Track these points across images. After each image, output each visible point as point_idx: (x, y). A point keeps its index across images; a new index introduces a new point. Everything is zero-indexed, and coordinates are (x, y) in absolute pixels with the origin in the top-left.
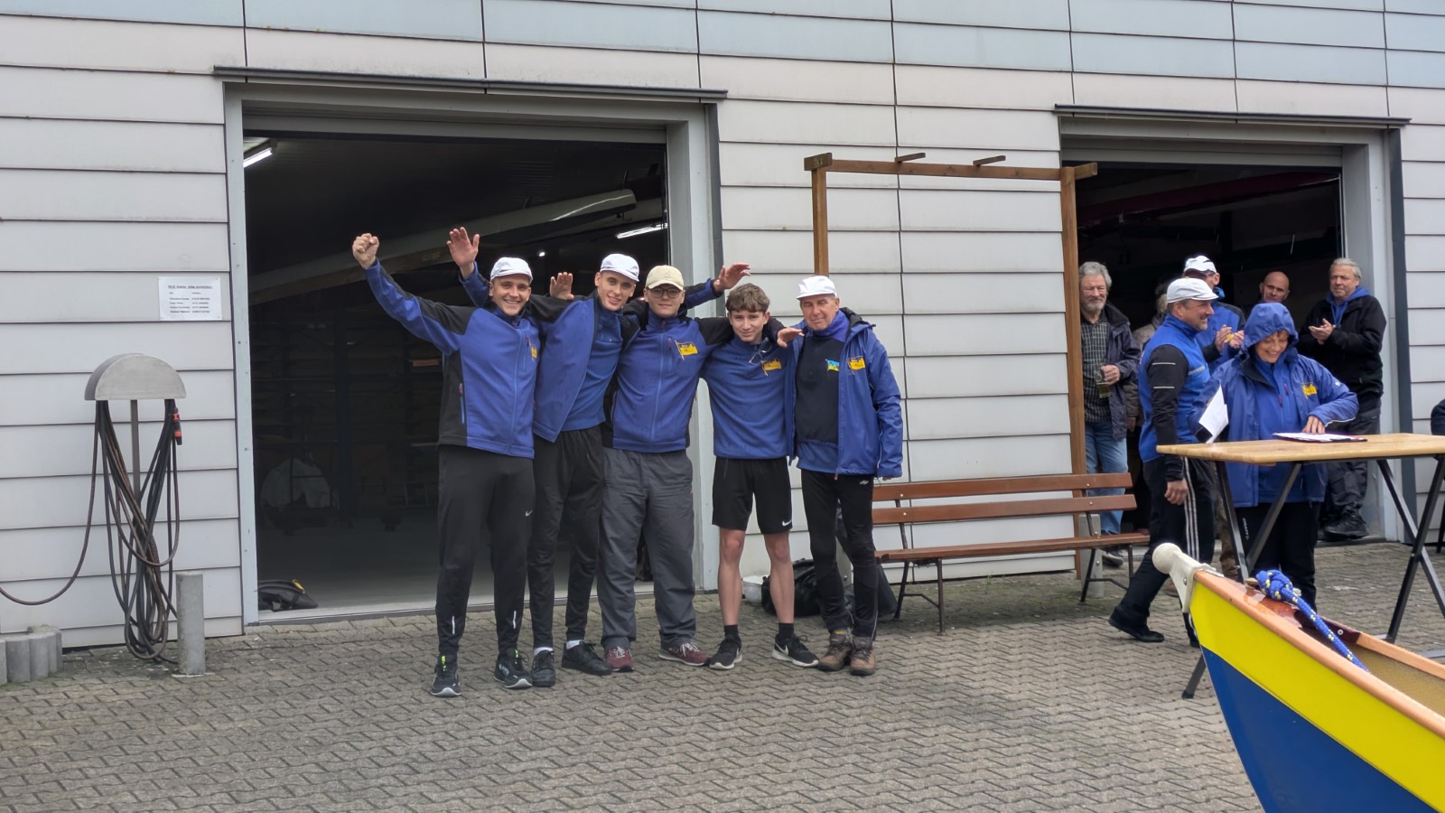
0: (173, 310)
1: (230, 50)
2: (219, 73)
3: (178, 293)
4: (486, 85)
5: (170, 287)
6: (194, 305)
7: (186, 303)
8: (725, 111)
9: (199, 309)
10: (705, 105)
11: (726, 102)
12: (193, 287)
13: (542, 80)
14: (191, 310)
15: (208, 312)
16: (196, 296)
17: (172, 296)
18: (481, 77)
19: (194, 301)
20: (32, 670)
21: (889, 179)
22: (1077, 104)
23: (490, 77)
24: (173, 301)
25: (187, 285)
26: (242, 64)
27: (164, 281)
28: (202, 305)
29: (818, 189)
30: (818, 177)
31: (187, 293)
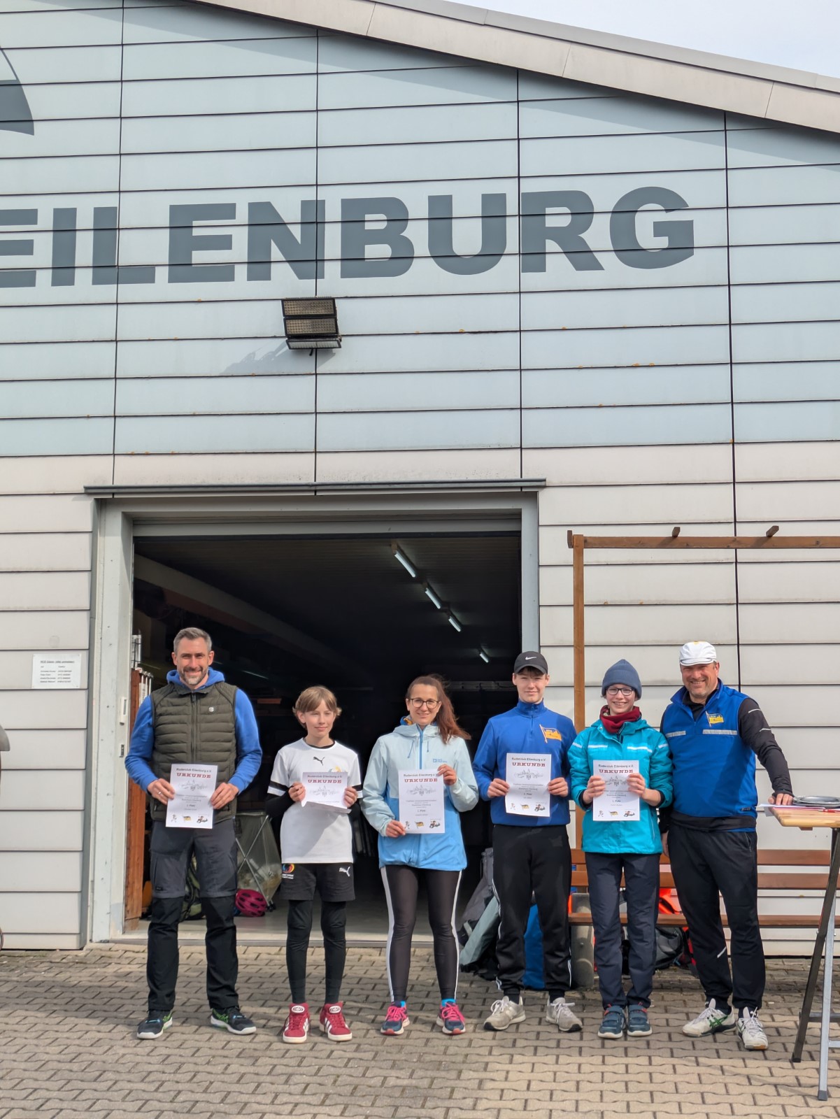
0: (43, 680)
1: (102, 473)
2: (89, 491)
3: (47, 667)
4: (314, 488)
5: (42, 662)
6: (60, 676)
7: (53, 675)
8: (543, 496)
9: (63, 680)
11: (546, 490)
12: (59, 662)
14: (57, 680)
15: (69, 682)
16: (62, 669)
17: (43, 669)
18: (312, 481)
19: (60, 673)
23: (319, 481)
24: (43, 673)
25: (55, 661)
26: (109, 484)
27: (38, 658)
28: (66, 676)
29: (579, 566)
30: (579, 556)
31: (54, 667)
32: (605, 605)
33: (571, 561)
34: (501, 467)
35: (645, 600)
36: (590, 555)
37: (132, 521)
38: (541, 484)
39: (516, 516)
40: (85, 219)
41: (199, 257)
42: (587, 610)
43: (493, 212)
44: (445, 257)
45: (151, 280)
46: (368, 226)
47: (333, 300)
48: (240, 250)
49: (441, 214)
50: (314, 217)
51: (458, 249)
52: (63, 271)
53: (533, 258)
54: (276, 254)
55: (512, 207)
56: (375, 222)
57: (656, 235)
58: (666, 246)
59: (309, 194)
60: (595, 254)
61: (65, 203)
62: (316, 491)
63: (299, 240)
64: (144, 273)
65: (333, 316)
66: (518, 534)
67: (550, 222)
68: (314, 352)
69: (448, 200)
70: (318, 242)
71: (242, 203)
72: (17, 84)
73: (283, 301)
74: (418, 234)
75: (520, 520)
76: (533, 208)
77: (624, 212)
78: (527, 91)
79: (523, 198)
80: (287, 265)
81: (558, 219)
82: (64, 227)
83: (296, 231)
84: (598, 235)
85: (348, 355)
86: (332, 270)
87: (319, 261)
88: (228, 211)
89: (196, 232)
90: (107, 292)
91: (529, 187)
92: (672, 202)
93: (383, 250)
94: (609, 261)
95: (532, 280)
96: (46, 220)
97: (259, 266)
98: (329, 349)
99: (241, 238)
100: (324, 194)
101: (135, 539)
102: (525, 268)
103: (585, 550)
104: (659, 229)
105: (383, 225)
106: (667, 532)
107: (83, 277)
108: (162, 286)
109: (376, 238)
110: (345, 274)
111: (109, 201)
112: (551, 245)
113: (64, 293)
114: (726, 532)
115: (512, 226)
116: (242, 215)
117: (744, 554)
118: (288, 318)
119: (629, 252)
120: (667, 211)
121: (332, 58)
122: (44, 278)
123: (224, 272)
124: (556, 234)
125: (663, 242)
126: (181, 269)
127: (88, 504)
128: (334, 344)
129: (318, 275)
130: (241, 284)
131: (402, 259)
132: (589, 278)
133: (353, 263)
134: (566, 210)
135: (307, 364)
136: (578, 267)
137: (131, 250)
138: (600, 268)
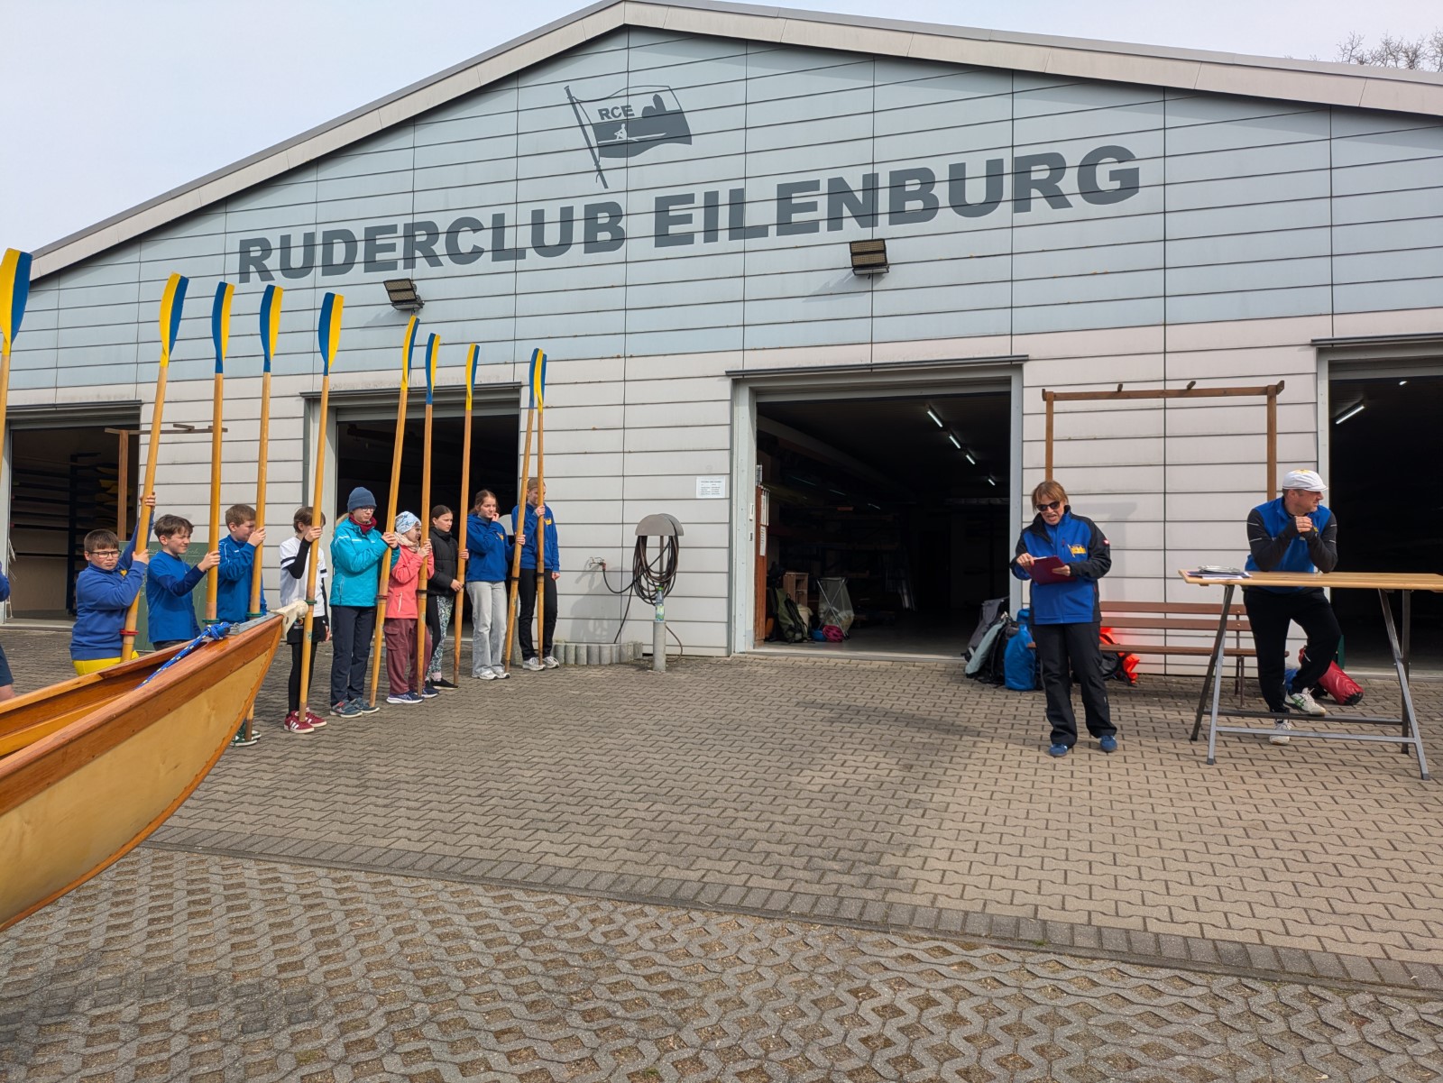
0: (702, 493)
1: (737, 362)
2: (728, 374)
3: (706, 485)
4: (871, 366)
5: (701, 482)
6: (712, 491)
7: (709, 490)
8: (1027, 367)
9: (714, 493)
10: (1016, 364)
11: (1029, 363)
12: (712, 482)
13: (906, 360)
14: (711, 493)
15: (718, 494)
16: (713, 486)
17: (702, 487)
18: (869, 362)
19: (712, 489)
20: (600, 660)
21: (1159, 402)
22: (1335, 337)
23: (874, 362)
24: (702, 489)
25: (710, 481)
26: (741, 369)
27: (699, 479)
28: (716, 490)
29: (1050, 414)
30: (1050, 406)
31: (709, 485)
32: (1070, 440)
33: (1044, 410)
34: (996, 348)
35: (1098, 436)
36: (1057, 405)
37: (755, 393)
38: (1026, 358)
39: (1008, 381)
40: (724, 198)
41: (796, 217)
42: (1055, 444)
43: (994, 172)
44: (960, 205)
45: (766, 235)
46: (908, 189)
47: (883, 240)
48: (822, 211)
49: (957, 176)
50: (871, 184)
51: (969, 200)
52: (711, 233)
53: (1022, 203)
54: (846, 212)
55: (1007, 168)
56: (912, 186)
57: (1112, 179)
58: (1118, 187)
59: (868, 170)
60: (1067, 197)
61: (711, 188)
62: (871, 369)
63: (861, 201)
64: (761, 231)
65: (884, 251)
66: (1009, 394)
67: (1034, 176)
68: (871, 276)
69: (963, 166)
70: (874, 201)
71: (824, 180)
72: (680, 112)
73: (851, 243)
74: (941, 192)
75: (1010, 384)
76: (1023, 168)
77: (1088, 165)
78: (1019, 85)
79: (1017, 161)
80: (853, 219)
81: (1040, 173)
82: (711, 203)
83: (859, 196)
84: (1069, 183)
85: (894, 277)
86: (883, 220)
87: (875, 215)
88: (814, 185)
89: (794, 201)
90: (738, 244)
91: (1019, 152)
92: (1123, 155)
93: (918, 205)
94: (1077, 201)
95: (1022, 217)
96: (700, 200)
97: (835, 221)
98: (880, 275)
99: (823, 203)
100: (878, 168)
101: (758, 404)
102: (1016, 210)
103: (1055, 403)
104: (1114, 175)
105: (918, 187)
106: (1114, 388)
107: (723, 235)
108: (773, 238)
109: (913, 196)
110: (892, 222)
111: (739, 185)
112: (1035, 193)
113: (712, 247)
114: (1159, 387)
115: (1008, 182)
116: (824, 188)
117: (1171, 402)
118: (853, 254)
119: (1091, 192)
120: (1120, 162)
121: (884, 73)
122: (699, 238)
123: (812, 227)
124: (1039, 184)
125: (1116, 185)
126: (785, 226)
127: (727, 383)
128: (885, 270)
129: (874, 224)
130: (824, 233)
131: (931, 209)
132: (1062, 214)
133: (898, 215)
134: (1046, 167)
135: (866, 285)
136: (1054, 207)
137: (753, 216)
138: (1070, 206)
